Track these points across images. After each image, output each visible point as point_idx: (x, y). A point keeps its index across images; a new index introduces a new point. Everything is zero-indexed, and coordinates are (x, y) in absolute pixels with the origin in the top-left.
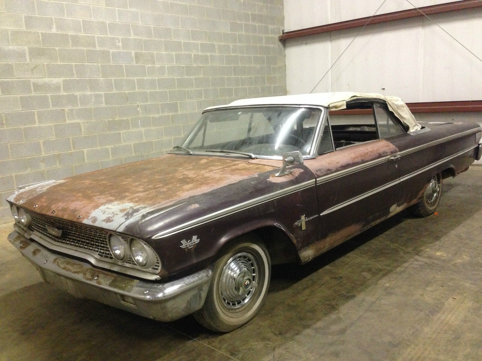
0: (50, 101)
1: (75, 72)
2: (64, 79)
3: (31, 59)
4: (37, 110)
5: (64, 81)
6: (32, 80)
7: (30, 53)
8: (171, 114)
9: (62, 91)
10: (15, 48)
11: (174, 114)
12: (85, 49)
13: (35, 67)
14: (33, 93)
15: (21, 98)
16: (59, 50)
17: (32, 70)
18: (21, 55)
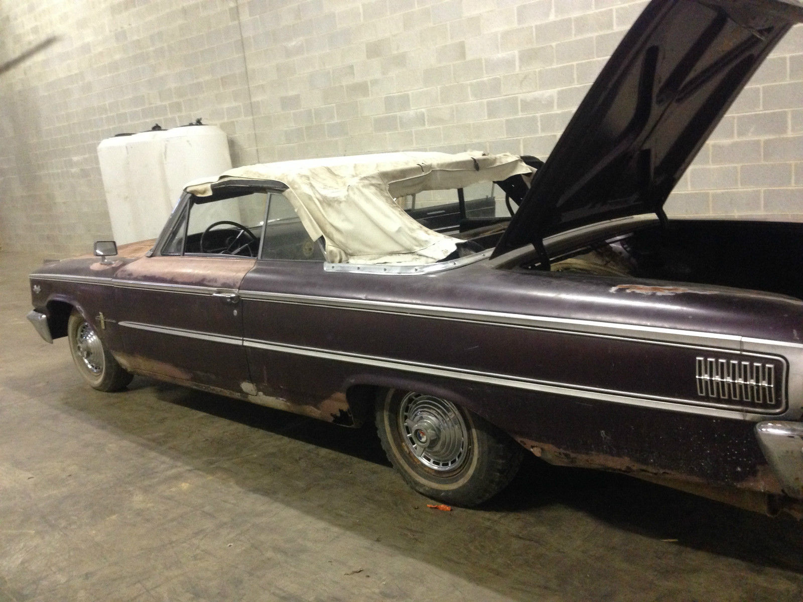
0: (539, 124)
1: (575, 76)
2: (559, 89)
3: (520, 67)
4: (523, 137)
5: (559, 93)
6: (520, 96)
7: (521, 59)
8: (763, 138)
9: (555, 107)
10: (504, 55)
11: (772, 137)
12: (596, 34)
13: (525, 78)
14: (520, 113)
15: (507, 121)
16: (557, 46)
17: (521, 82)
18: (509, 63)
